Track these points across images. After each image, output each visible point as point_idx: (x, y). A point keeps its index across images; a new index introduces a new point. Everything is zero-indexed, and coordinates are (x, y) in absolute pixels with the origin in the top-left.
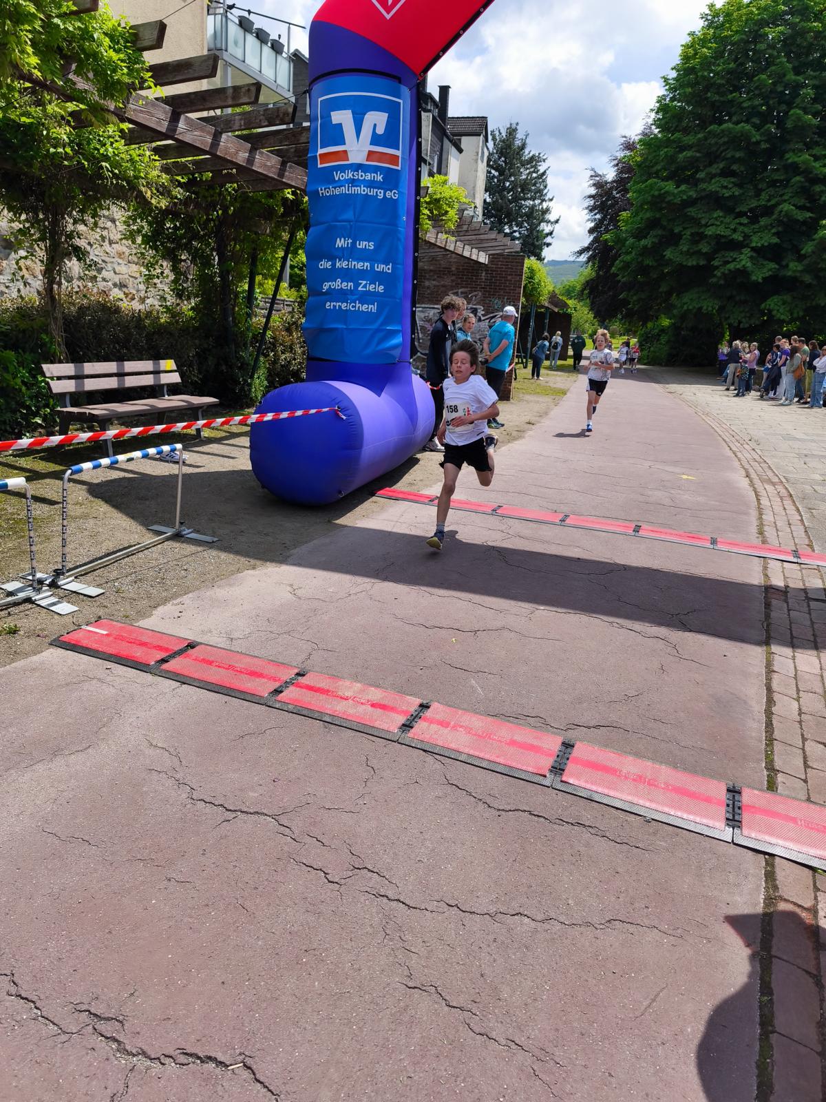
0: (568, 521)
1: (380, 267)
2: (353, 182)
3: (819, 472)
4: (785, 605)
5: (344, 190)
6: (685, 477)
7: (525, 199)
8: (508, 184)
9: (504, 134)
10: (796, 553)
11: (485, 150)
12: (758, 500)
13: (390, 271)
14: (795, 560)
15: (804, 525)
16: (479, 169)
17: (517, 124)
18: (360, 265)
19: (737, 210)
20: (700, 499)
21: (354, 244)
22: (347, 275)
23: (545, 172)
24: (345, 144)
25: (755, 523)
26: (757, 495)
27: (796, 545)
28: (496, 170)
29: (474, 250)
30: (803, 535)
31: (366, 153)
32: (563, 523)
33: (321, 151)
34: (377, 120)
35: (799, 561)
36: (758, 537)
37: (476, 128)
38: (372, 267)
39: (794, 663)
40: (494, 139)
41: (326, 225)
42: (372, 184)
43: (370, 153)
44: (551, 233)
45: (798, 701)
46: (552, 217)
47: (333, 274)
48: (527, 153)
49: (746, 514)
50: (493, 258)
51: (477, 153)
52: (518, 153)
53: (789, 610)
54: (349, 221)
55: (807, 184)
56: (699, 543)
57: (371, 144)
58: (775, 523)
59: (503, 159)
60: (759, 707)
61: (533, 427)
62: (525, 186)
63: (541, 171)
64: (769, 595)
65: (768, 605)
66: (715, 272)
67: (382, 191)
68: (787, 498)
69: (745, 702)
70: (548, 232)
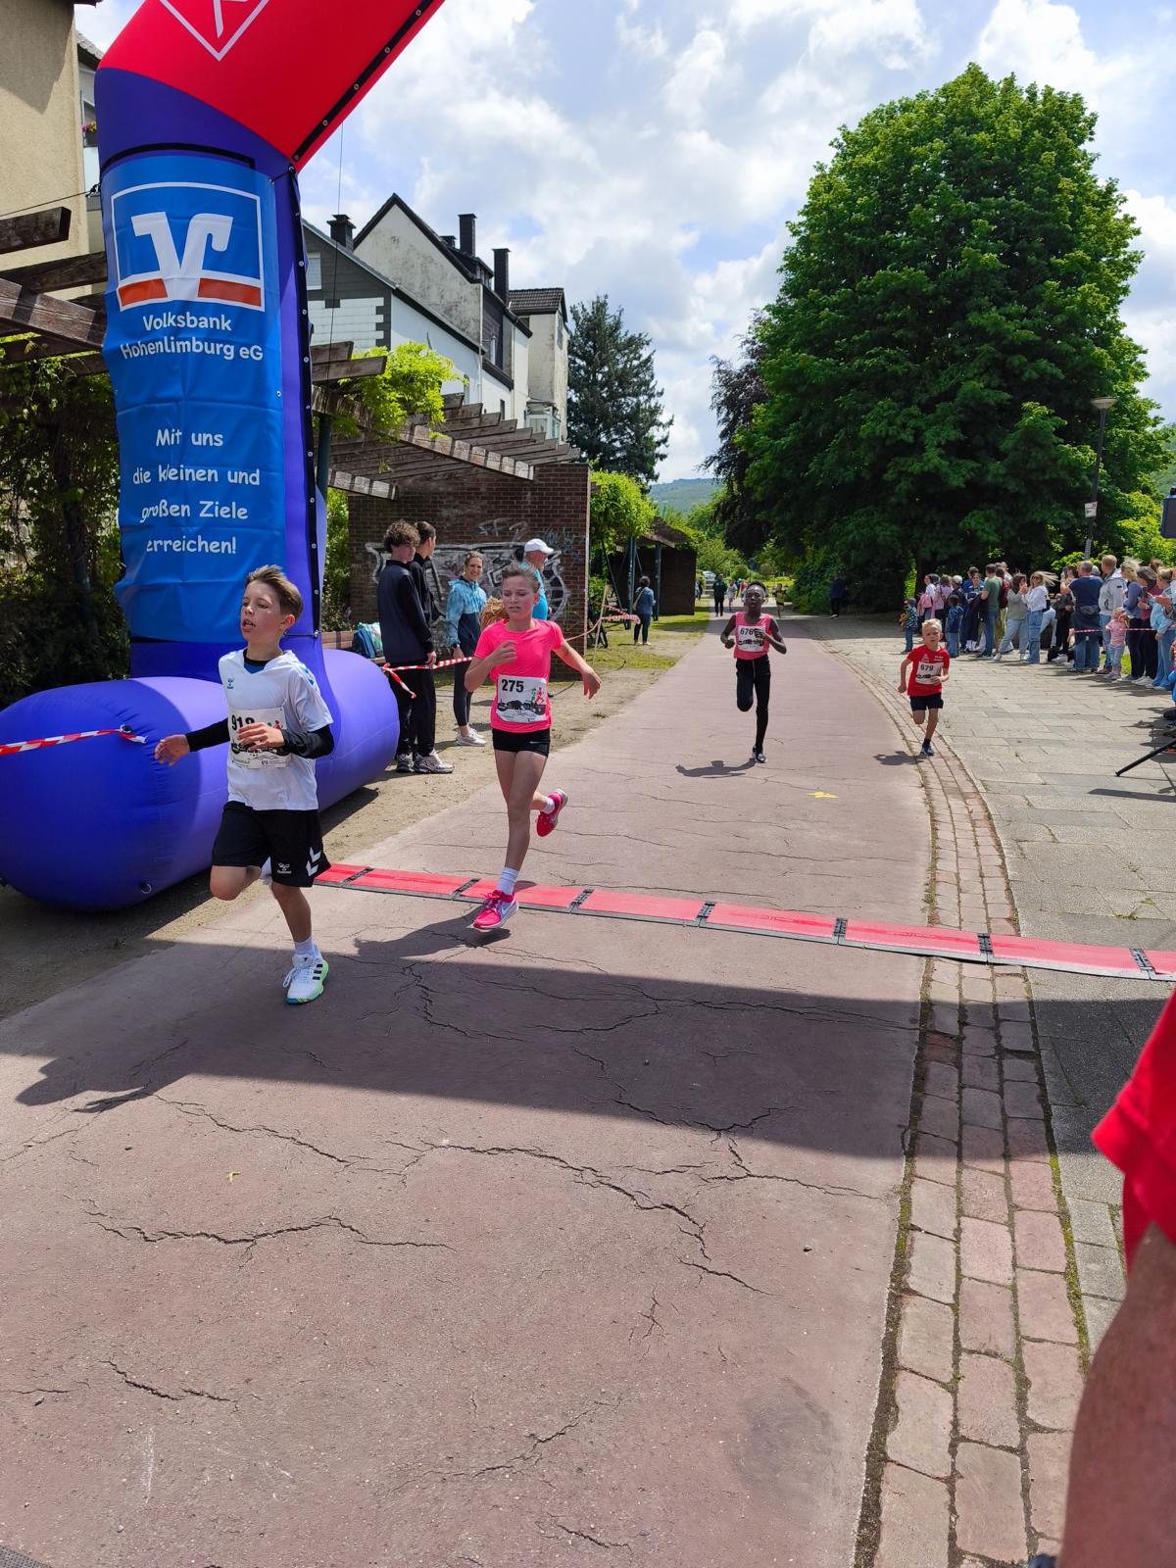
0: (587, 904)
1: (237, 477)
2: (176, 333)
3: (1037, 770)
4: (956, 1076)
5: (161, 346)
6: (819, 795)
7: (624, 396)
8: (600, 377)
9: (589, 310)
10: (985, 942)
11: (564, 331)
12: (934, 830)
13: (257, 483)
14: (983, 957)
15: (1007, 876)
16: (557, 358)
17: (606, 297)
18: (199, 475)
20: (833, 837)
21: (186, 438)
22: (181, 491)
23: (649, 357)
24: (157, 268)
25: (922, 875)
26: (933, 821)
27: (988, 919)
28: (582, 358)
29: (506, 459)
30: (1003, 896)
31: (196, 284)
32: (576, 910)
33: (123, 284)
34: (213, 228)
35: (991, 959)
36: (923, 910)
37: (548, 304)
38: (223, 476)
39: (957, 1251)
40: (576, 318)
41: (135, 409)
42: (211, 336)
43: (205, 285)
44: (665, 441)
45: (954, 1392)
46: (663, 418)
47: (155, 491)
48: (623, 334)
49: (911, 860)
50: (540, 470)
51: (553, 336)
52: (611, 335)
53: (961, 1087)
54: (175, 400)
55: (999, 355)
56: (813, 933)
57: (203, 269)
58: (957, 875)
59: (591, 343)
60: (854, 1435)
61: (600, 719)
62: (623, 378)
64: (926, 1051)
65: (921, 1080)
67: (232, 348)
68: (983, 823)
69: (825, 1420)
70: (660, 438)
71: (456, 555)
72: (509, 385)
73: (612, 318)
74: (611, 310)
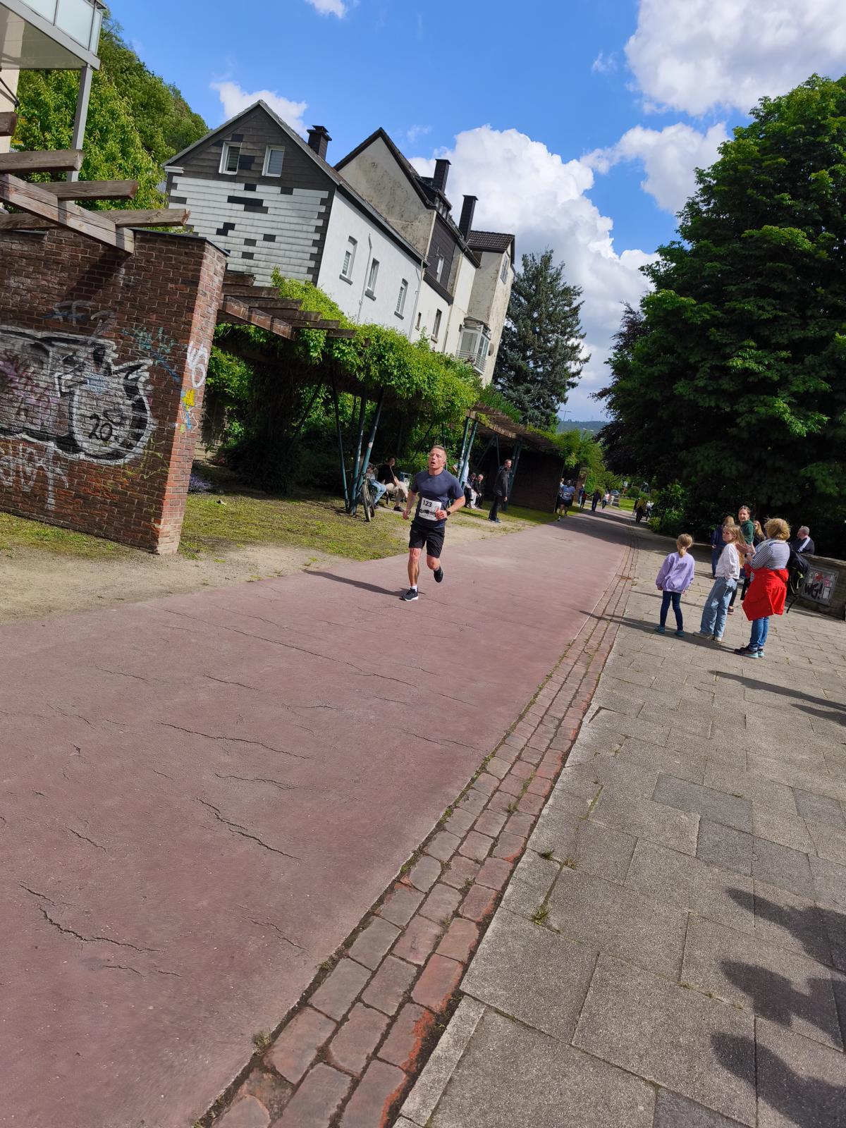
9: (538, 261)
11: (510, 270)
16: (499, 290)
19: (774, 341)
28: (524, 297)
37: (501, 245)
40: (525, 265)
44: (578, 373)
46: (582, 356)
51: (498, 271)
52: (551, 283)
59: (534, 287)
63: (574, 306)
66: (738, 420)
70: (575, 371)
71: (20, 342)
72: (450, 300)
73: (555, 270)
74: (555, 263)
